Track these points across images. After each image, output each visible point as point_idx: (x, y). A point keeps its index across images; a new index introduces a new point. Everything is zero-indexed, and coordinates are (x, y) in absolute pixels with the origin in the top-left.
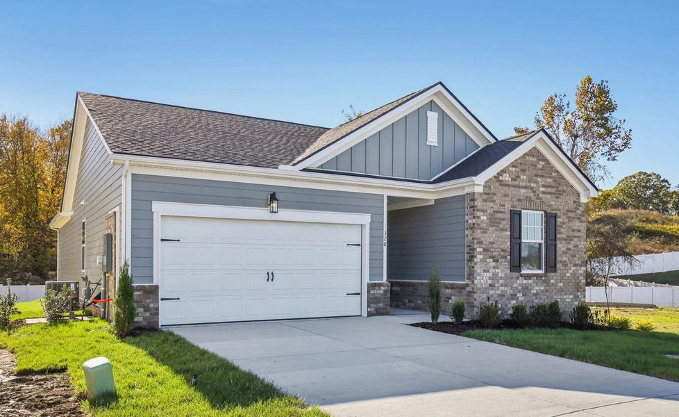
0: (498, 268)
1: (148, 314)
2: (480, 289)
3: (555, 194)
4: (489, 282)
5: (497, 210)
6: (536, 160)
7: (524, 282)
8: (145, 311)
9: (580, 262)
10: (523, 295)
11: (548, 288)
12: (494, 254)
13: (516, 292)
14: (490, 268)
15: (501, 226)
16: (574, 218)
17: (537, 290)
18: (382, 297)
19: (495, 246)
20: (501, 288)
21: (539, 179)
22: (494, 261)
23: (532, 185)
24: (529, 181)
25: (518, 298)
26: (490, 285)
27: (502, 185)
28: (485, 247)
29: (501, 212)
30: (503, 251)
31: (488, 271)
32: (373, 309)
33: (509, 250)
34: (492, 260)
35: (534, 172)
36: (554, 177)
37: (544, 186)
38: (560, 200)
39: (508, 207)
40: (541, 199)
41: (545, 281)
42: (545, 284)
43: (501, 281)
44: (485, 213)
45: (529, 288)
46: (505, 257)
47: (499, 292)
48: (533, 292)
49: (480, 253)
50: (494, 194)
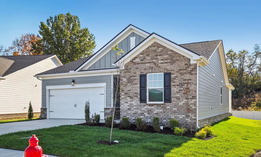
0: (133, 101)
1: (44, 115)
2: (123, 110)
3: (170, 62)
4: (128, 107)
5: (132, 75)
6: (156, 48)
7: (149, 107)
8: (44, 114)
9: (191, 97)
10: (148, 114)
11: (165, 111)
12: (130, 95)
13: (143, 112)
14: (128, 101)
15: (134, 82)
16: (185, 73)
17: (157, 112)
18: (110, 113)
19: (131, 92)
20: (135, 110)
21: (158, 57)
22: (130, 98)
23: (154, 61)
24: (152, 59)
25: (145, 115)
26: (128, 109)
27: (135, 64)
28: (125, 92)
29: (134, 76)
30: (135, 93)
31: (127, 103)
32: (106, 118)
33: (139, 93)
34: (129, 98)
35: (155, 54)
36: (169, 54)
37: (162, 60)
38: (173, 65)
39: (138, 73)
40: (160, 66)
41: (163, 107)
42: (163, 109)
43: (135, 107)
44: (126, 78)
45: (152, 110)
46: (137, 96)
47: (134, 112)
48: (154, 112)
49: (123, 95)
50: (130, 69)
